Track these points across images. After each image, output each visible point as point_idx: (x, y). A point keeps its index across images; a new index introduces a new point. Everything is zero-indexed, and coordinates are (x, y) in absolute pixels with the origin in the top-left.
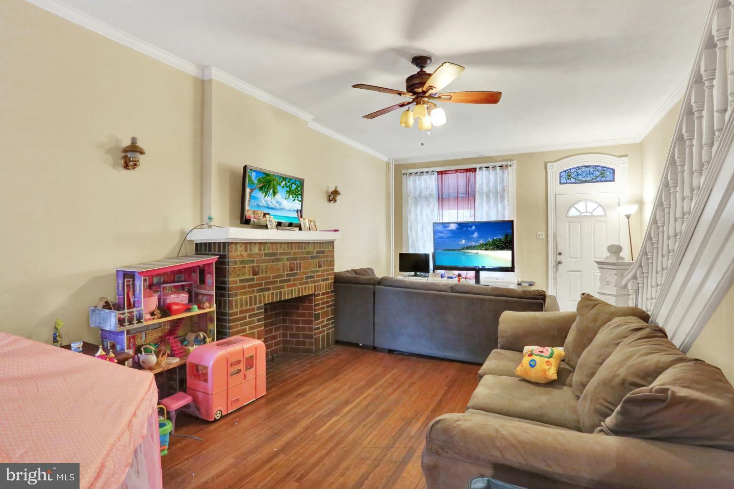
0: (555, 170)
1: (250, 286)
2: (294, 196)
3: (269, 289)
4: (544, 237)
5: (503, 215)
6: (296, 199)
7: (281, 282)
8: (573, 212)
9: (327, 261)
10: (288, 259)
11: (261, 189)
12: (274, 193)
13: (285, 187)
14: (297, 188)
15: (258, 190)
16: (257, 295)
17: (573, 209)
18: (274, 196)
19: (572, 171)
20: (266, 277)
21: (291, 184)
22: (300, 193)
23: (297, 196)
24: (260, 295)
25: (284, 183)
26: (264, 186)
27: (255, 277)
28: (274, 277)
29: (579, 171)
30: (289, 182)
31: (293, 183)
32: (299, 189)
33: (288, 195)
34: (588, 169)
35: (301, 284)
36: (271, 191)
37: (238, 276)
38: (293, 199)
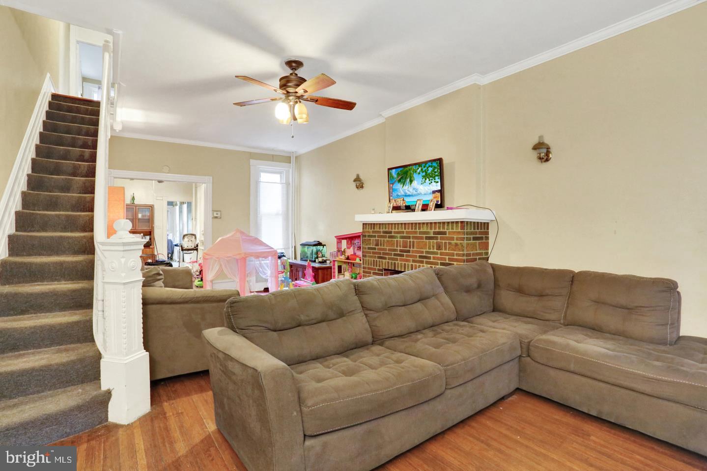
1: (374, 253)
2: (431, 179)
3: (385, 258)
6: (433, 181)
7: (395, 255)
9: (450, 243)
10: (402, 237)
11: (399, 181)
12: (411, 181)
13: (421, 173)
14: (434, 170)
15: (397, 182)
18: (411, 184)
20: (384, 249)
21: (427, 168)
22: (437, 174)
23: (434, 177)
24: (379, 261)
25: (420, 169)
26: (402, 178)
27: (377, 247)
28: (390, 250)
30: (424, 167)
31: (430, 166)
32: (436, 170)
33: (424, 179)
35: (414, 261)
36: (408, 180)
38: (430, 182)
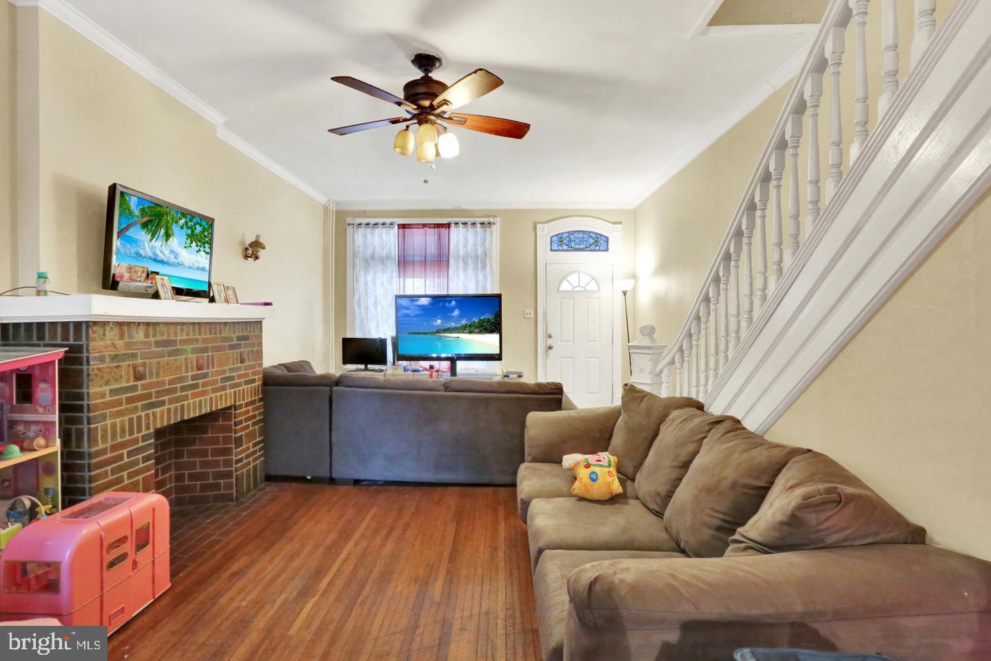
0: (546, 232)
1: (129, 400)
2: (199, 244)
3: (162, 403)
4: (532, 316)
5: (485, 287)
6: (202, 249)
7: (183, 389)
8: (565, 286)
9: (252, 351)
10: (195, 351)
11: (145, 225)
12: (168, 236)
13: (185, 227)
14: (203, 232)
15: (138, 227)
16: (143, 414)
17: (565, 281)
18: (167, 240)
19: (565, 236)
20: (158, 382)
21: (195, 225)
22: (207, 239)
23: (204, 243)
24: (147, 416)
25: (183, 221)
26: (150, 221)
27: (139, 383)
28: (171, 382)
29: (572, 237)
30: (191, 221)
31: (198, 223)
32: (206, 234)
33: (189, 241)
34: (581, 235)
35: (214, 391)
36: (162, 231)
37: (107, 383)
38: (198, 249)
